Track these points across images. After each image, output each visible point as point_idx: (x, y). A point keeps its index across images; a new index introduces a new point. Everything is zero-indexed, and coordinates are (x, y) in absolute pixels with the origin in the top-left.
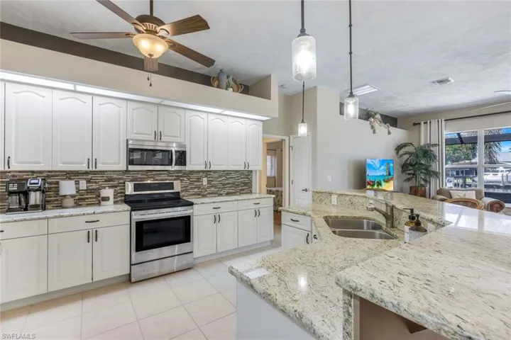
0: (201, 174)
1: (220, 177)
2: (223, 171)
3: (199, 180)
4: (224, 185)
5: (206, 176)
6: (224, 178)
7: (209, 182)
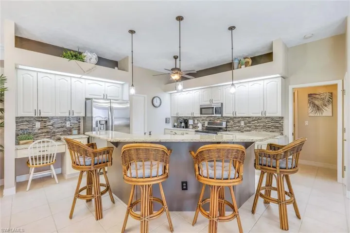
0: (240, 119)
1: (253, 121)
2: (256, 117)
3: (239, 122)
4: (256, 126)
5: (243, 120)
6: (256, 122)
7: (245, 124)
